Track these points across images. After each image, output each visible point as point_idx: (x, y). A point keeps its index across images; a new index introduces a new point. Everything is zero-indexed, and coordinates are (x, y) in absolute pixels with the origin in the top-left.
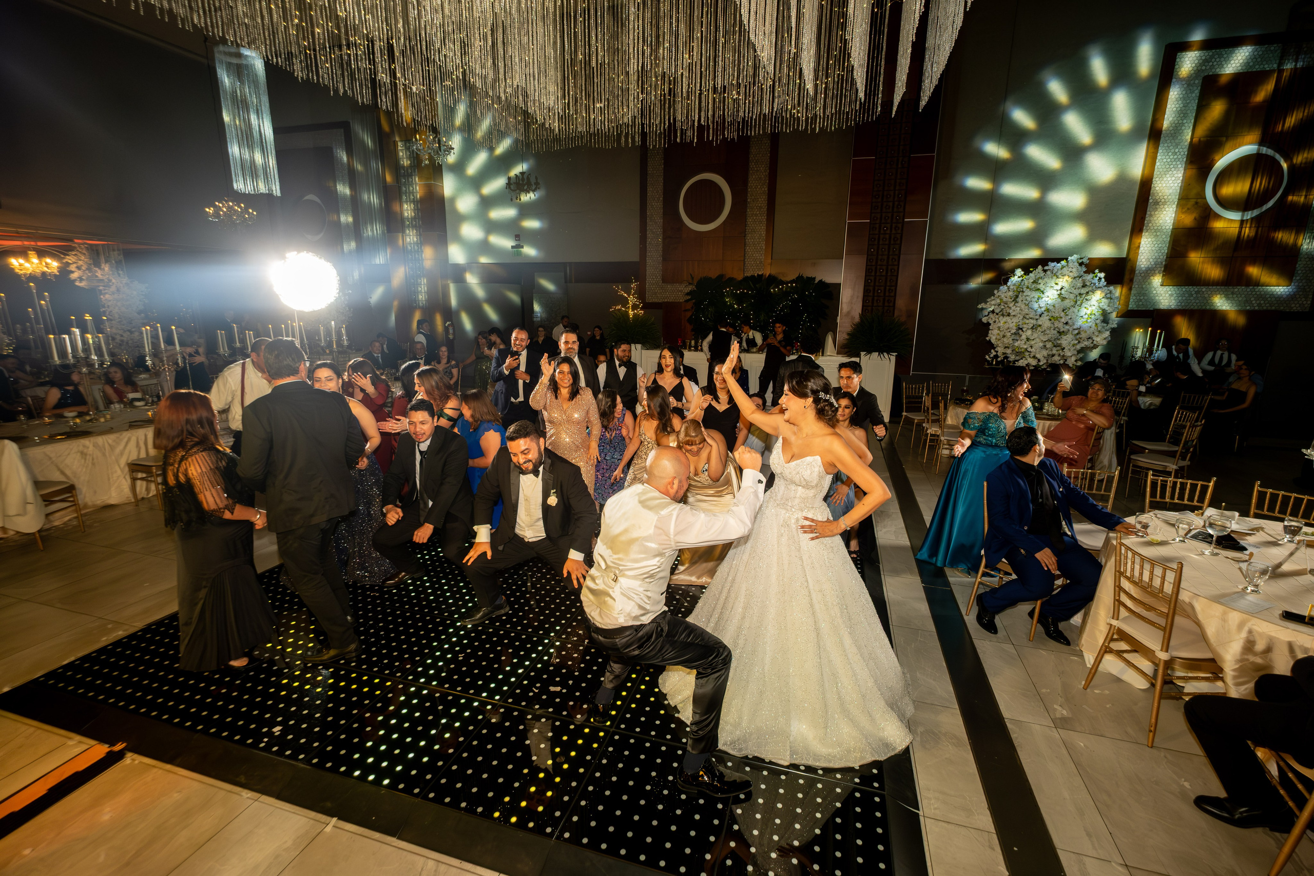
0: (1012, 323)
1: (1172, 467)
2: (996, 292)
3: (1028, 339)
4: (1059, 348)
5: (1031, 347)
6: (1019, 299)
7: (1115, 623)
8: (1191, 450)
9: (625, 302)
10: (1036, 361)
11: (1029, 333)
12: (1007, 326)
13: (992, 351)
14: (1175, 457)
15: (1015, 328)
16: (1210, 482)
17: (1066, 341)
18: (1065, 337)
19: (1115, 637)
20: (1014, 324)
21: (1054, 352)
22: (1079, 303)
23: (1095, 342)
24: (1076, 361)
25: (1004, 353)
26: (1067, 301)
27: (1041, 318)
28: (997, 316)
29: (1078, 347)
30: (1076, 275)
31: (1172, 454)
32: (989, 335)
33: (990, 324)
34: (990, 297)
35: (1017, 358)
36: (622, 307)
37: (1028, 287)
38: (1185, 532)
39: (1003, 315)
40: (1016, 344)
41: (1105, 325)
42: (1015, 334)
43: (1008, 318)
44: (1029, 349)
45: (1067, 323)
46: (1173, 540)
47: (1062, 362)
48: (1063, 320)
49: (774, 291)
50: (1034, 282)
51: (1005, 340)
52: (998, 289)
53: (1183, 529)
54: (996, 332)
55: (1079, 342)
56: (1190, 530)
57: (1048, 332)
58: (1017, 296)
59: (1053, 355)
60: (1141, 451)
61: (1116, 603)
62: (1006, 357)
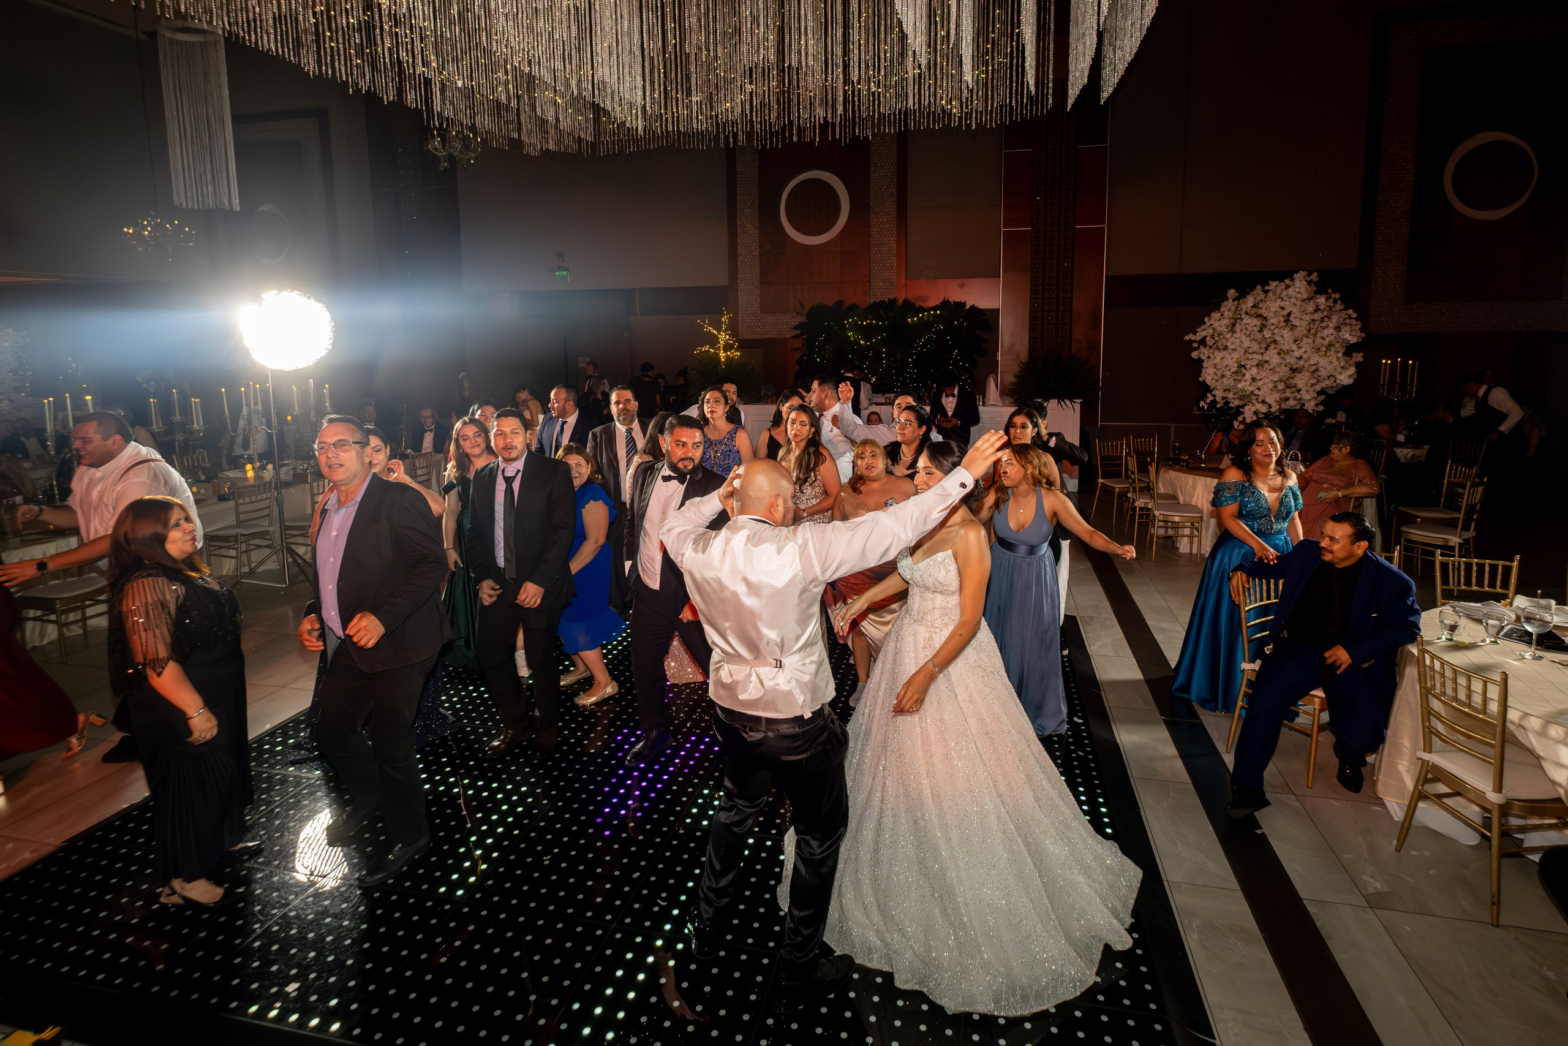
0: (1231, 361)
1: (1455, 540)
2: (1206, 319)
3: (1254, 379)
4: (1294, 389)
5: (1259, 389)
6: (1238, 327)
7: (1426, 756)
8: (1475, 516)
9: (713, 341)
10: (1267, 406)
11: (1254, 371)
12: (1225, 362)
13: (1209, 395)
14: (1456, 527)
15: (1236, 365)
16: (1512, 561)
17: (1301, 381)
18: (1299, 376)
19: (1430, 776)
20: (1234, 360)
21: (1288, 394)
22: (1312, 332)
23: (1338, 381)
24: (1316, 405)
25: (1224, 398)
26: (1299, 329)
27: (1268, 353)
28: (1211, 351)
29: (1318, 388)
30: (1305, 296)
31: (1451, 524)
32: (1202, 374)
33: (1203, 361)
34: (1200, 327)
35: (1242, 403)
36: (710, 347)
37: (1246, 313)
38: (1496, 630)
39: (1218, 349)
40: (1240, 386)
41: (1349, 358)
42: (1236, 373)
43: (1225, 352)
44: (1256, 392)
45: (1301, 358)
46: (1482, 641)
47: (1298, 407)
48: (1297, 354)
49: (913, 321)
50: (1254, 306)
51: (1225, 380)
52: (1209, 315)
53: (1493, 626)
54: (1211, 371)
55: (1318, 381)
56: (1503, 627)
57: (1278, 369)
58: (1234, 325)
59: (1287, 399)
60: (1411, 520)
61: (1427, 730)
62: (1227, 403)
